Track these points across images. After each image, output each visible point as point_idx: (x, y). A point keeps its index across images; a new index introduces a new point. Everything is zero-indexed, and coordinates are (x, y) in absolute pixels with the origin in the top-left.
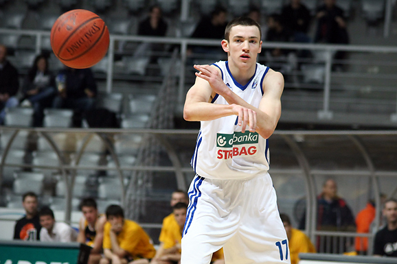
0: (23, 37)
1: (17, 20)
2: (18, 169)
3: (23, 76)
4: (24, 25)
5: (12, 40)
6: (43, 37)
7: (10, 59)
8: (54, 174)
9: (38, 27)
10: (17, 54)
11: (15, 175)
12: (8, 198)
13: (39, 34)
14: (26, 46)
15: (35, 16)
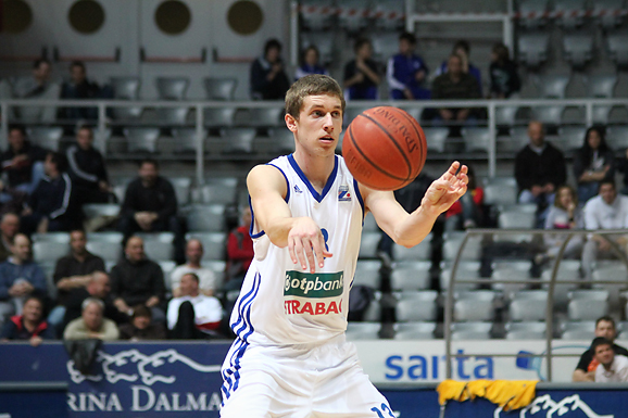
0: (568, 108)
1: (558, 87)
2: (573, 286)
3: (571, 160)
4: (568, 93)
5: (553, 114)
6: (595, 107)
7: (551, 139)
8: (622, 290)
9: (587, 94)
10: (561, 131)
11: (570, 295)
12: (563, 326)
13: (589, 103)
14: (572, 120)
15: (582, 79)
